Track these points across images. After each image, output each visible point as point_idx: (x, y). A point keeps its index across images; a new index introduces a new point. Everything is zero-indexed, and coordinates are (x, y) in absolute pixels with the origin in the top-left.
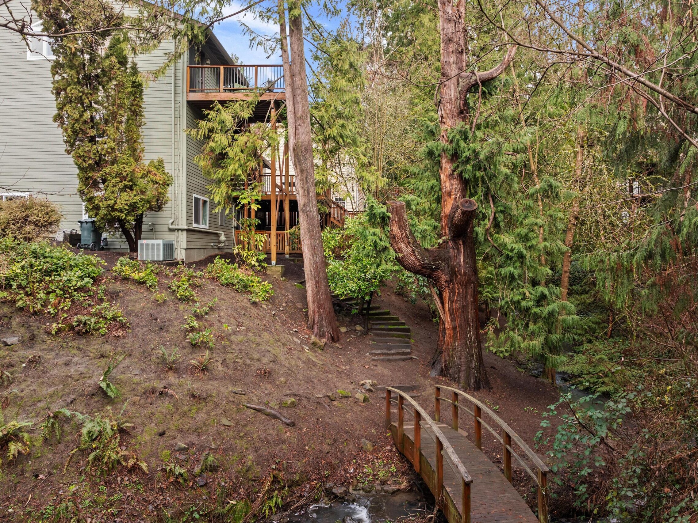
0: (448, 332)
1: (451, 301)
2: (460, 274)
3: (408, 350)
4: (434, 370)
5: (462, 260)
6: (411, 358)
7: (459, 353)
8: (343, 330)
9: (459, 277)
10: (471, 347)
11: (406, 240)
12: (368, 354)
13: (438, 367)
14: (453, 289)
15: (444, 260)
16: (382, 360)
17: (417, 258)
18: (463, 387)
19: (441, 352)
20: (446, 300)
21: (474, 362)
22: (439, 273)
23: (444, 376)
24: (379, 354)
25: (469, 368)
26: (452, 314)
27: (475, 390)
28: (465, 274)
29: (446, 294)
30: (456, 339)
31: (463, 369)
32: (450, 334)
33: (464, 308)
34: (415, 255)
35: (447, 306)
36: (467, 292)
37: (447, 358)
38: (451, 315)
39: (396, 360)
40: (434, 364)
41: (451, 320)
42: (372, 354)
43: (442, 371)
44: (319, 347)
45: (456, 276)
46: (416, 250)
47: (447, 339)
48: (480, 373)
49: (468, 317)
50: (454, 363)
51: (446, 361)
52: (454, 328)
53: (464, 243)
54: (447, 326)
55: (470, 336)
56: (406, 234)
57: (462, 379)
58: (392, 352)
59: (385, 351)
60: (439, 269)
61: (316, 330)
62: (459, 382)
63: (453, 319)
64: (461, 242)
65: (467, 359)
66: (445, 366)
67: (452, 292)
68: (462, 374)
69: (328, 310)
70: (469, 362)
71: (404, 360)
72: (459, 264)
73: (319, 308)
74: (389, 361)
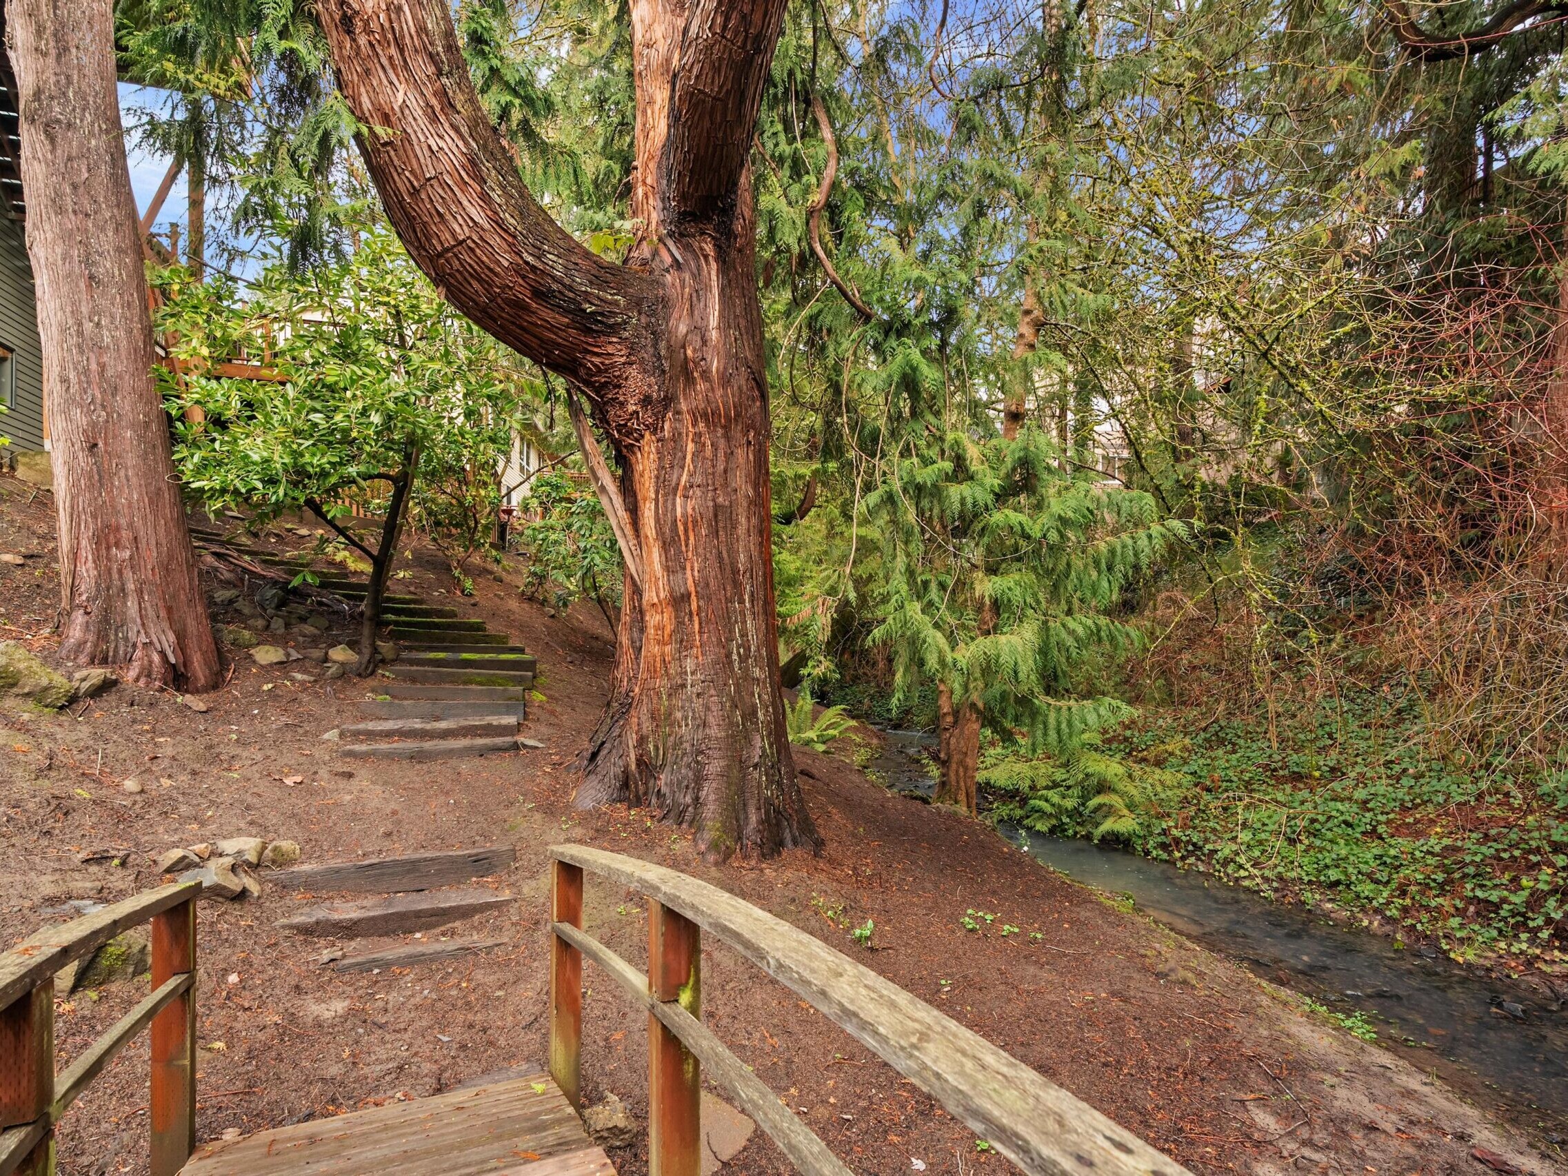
0: (652, 619)
1: (666, 488)
2: (705, 375)
3: (511, 720)
4: (593, 781)
5: (713, 321)
6: (516, 747)
7: (698, 704)
8: (267, 655)
9: (701, 386)
10: (747, 676)
11: (422, 67)
12: (332, 735)
13: (611, 766)
14: (676, 437)
15: (637, 303)
16: (390, 756)
17: (499, 224)
18: (714, 846)
19: (627, 707)
20: (646, 486)
21: (757, 741)
22: (616, 351)
23: (637, 802)
24: (388, 734)
25: (738, 763)
26: (669, 543)
27: (763, 856)
28: (725, 380)
29: (646, 463)
30: (684, 644)
31: (714, 767)
32: (660, 627)
33: (720, 518)
34: (485, 198)
35: (648, 513)
36: (730, 455)
37: (647, 726)
38: (665, 547)
39: (451, 753)
40: (594, 756)
41: (668, 569)
42: (356, 734)
43: (625, 782)
44: (38, 696)
45: (690, 381)
46: (487, 167)
47: (652, 649)
48: (779, 784)
49: (732, 552)
50: (679, 743)
51: (642, 740)
52: (679, 601)
53: (722, 258)
54: (650, 596)
55: (744, 634)
56: (422, 29)
57: (711, 809)
58: (443, 725)
59: (417, 724)
60: (614, 329)
61: (75, 632)
62: (696, 825)
63: (674, 565)
64: (709, 248)
65: (732, 724)
66: (639, 762)
67: (671, 450)
68: (709, 792)
69: (151, 556)
70: (737, 739)
71: (482, 753)
72: (700, 330)
73: (105, 539)
74: (418, 757)
